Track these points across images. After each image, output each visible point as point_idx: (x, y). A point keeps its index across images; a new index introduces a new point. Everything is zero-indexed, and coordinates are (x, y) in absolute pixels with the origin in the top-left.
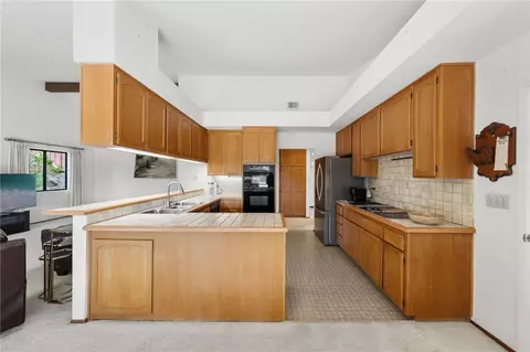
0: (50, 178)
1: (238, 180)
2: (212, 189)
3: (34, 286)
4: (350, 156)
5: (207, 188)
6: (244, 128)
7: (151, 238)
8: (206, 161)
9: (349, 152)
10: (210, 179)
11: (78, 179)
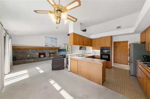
0: (68, 49)
1: (99, 51)
2: (93, 53)
3: (65, 66)
4: (145, 43)
5: (92, 52)
6: (101, 37)
7: (77, 61)
8: (92, 46)
9: (144, 41)
10: (93, 50)
11: (71, 50)
